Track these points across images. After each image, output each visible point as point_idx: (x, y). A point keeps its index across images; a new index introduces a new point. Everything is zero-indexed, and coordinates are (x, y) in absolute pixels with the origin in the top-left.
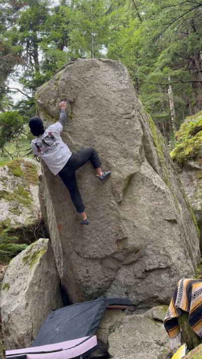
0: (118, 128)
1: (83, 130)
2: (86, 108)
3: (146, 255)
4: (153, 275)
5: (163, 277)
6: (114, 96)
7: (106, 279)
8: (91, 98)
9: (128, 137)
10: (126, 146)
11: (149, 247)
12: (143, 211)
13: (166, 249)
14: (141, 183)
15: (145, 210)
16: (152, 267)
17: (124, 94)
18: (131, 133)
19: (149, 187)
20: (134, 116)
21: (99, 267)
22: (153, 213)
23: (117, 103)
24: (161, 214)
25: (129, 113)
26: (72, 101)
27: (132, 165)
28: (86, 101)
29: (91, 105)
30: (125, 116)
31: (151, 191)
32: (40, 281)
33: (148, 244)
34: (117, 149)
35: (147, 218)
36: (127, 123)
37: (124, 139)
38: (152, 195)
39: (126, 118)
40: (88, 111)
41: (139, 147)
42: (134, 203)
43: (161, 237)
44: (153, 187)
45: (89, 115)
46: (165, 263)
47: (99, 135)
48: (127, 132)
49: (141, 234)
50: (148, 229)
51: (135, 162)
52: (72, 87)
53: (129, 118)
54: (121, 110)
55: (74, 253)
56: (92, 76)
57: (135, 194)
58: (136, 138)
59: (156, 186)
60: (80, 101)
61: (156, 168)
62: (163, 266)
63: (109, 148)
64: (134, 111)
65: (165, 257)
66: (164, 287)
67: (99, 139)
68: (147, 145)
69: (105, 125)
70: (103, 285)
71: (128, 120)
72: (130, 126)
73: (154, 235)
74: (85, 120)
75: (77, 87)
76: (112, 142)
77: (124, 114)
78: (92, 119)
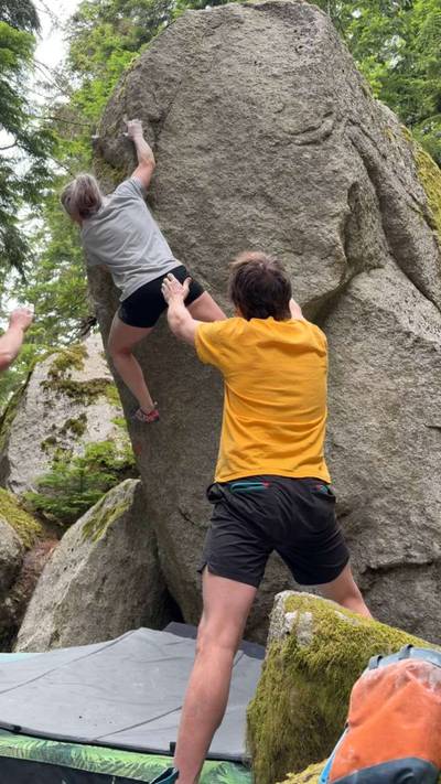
0: (278, 174)
1: (184, 189)
2: (194, 129)
3: (367, 524)
4: (390, 582)
5: (419, 589)
6: (273, 87)
8: (209, 101)
9: (308, 194)
10: (300, 220)
11: (377, 503)
12: (364, 404)
13: (429, 510)
14: (360, 327)
15: (370, 401)
16: (384, 560)
17: (304, 79)
18: (318, 182)
19: (385, 336)
20: (327, 135)
22: (394, 409)
23: (279, 106)
24: (420, 413)
25: (314, 129)
26: (158, 116)
27: (316, 272)
28: (194, 112)
29: (208, 120)
30: (303, 138)
31: (391, 348)
32: (104, 580)
33: (375, 496)
34: (273, 231)
35: (374, 422)
36: (307, 156)
37: (294, 202)
38: (396, 358)
39: (305, 144)
40: (199, 138)
41: (338, 220)
43: (414, 477)
44: (400, 336)
45: (200, 148)
46: (425, 550)
47: (224, 198)
48: (307, 181)
49: (355, 468)
50: (376, 453)
51: (326, 262)
52: (160, 81)
53: (315, 142)
54: (289, 123)
55: (176, 516)
56: (218, 47)
57: (340, 357)
58: (332, 195)
59: (408, 334)
60: (179, 113)
61: (428, 287)
62: (418, 557)
63: (252, 231)
64: (330, 122)
65: (426, 534)
66: (423, 620)
67: (227, 208)
68: (395, 221)
69: (242, 169)
71: (309, 148)
72: (316, 162)
73: (393, 470)
74: (189, 161)
75: (173, 80)
76: (262, 214)
77: (297, 134)
78: (207, 158)
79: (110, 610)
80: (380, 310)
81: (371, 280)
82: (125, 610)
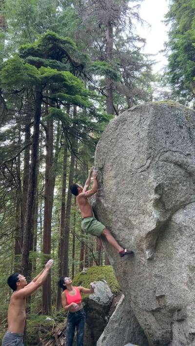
0: (134, 185)
1: (110, 192)
2: (111, 170)
3: (187, 315)
6: (132, 150)
7: (164, 331)
8: (114, 159)
9: (143, 192)
10: (141, 202)
11: (188, 308)
12: (181, 267)
15: (183, 265)
16: (193, 331)
18: (145, 187)
19: (189, 237)
20: (148, 167)
21: (153, 319)
23: (133, 158)
25: (143, 166)
26: (102, 167)
28: (111, 164)
29: (115, 166)
30: (140, 170)
31: (192, 242)
34: (135, 206)
36: (142, 176)
37: (140, 195)
39: (142, 171)
40: (113, 173)
41: (152, 202)
42: (170, 257)
45: (113, 177)
47: (120, 195)
48: (142, 186)
49: (179, 293)
50: (185, 287)
51: (151, 218)
53: (144, 171)
54: (136, 165)
56: (118, 134)
57: (171, 247)
58: (150, 192)
60: (107, 165)
63: (129, 207)
64: (149, 161)
67: (121, 199)
69: (124, 184)
70: (163, 335)
71: (142, 173)
72: (145, 179)
74: (111, 182)
75: (105, 153)
76: (131, 200)
77: (139, 168)
78: (115, 181)
79: (124, 330)
80: (186, 226)
81: (185, 211)
82: (130, 329)
